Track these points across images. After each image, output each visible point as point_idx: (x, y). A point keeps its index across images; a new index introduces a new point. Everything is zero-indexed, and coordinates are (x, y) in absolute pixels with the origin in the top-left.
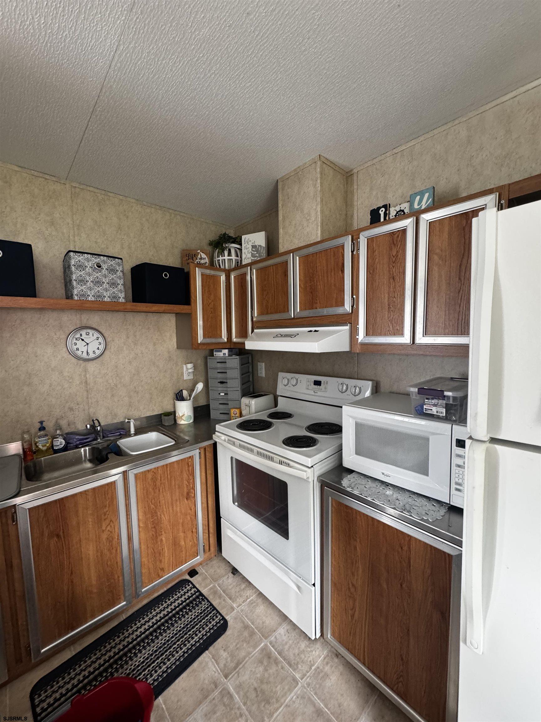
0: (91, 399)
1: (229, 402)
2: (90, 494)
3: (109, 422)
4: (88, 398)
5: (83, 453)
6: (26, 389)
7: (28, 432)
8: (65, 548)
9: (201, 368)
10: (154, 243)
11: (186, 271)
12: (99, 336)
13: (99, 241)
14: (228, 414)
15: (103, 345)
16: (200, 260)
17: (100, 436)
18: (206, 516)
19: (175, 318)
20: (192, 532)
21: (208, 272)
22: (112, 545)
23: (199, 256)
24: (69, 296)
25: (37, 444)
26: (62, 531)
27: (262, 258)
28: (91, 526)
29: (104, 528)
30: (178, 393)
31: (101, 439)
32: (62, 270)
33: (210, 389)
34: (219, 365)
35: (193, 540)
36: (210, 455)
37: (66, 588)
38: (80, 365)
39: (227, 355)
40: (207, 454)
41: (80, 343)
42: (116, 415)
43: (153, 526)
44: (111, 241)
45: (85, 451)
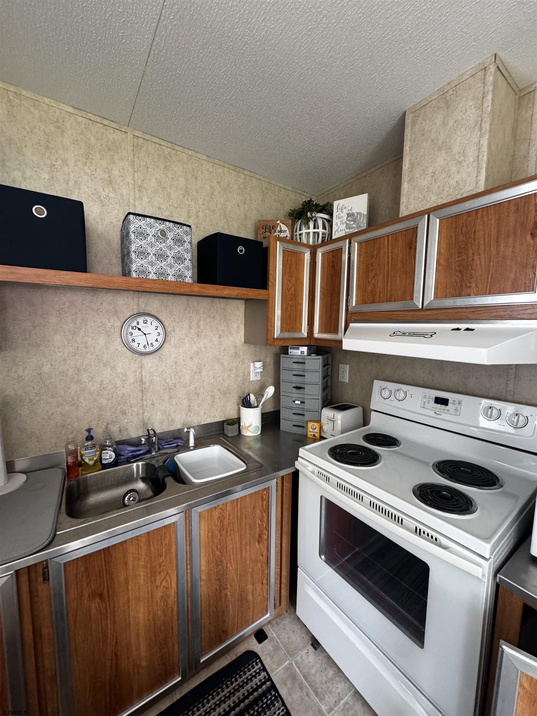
0: (146, 401)
1: (306, 413)
2: (143, 539)
3: (165, 430)
4: (142, 400)
5: (135, 470)
6: (74, 387)
7: (73, 442)
8: (109, 611)
9: (271, 367)
10: (225, 212)
11: (264, 246)
12: (158, 325)
13: (162, 207)
14: (304, 427)
15: (162, 337)
16: (279, 234)
17: (155, 449)
18: (279, 564)
19: (243, 306)
20: (262, 583)
21: (291, 247)
22: (166, 606)
23: (279, 228)
24: (126, 272)
25: (83, 457)
26: (106, 589)
27: (360, 229)
28: (142, 582)
29: (158, 583)
30: (245, 398)
31: (156, 452)
32: (120, 242)
33: (282, 394)
34: (296, 366)
35: (263, 593)
36: (288, 486)
37: (108, 664)
38: (136, 360)
39: (306, 354)
40: (284, 484)
41: (136, 332)
42: (173, 421)
43: (217, 578)
44: (176, 208)
45: (138, 467)
